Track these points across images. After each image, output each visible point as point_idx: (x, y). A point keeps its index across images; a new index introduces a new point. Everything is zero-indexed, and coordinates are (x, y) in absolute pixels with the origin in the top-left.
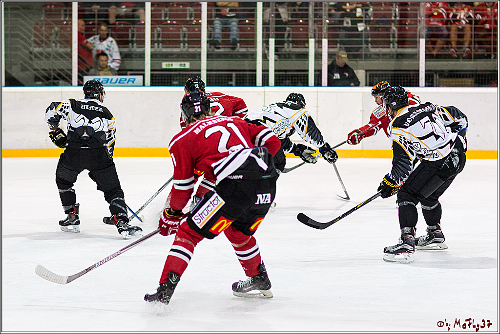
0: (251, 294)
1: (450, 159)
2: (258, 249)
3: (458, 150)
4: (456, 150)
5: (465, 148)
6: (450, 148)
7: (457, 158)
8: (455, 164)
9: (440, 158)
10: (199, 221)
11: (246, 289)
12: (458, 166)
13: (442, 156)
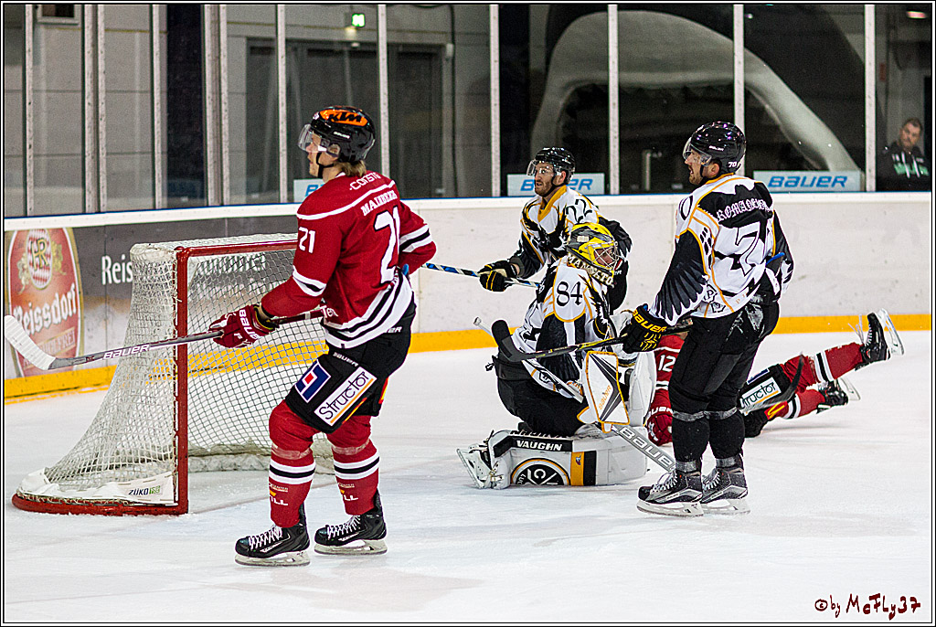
0: (349, 548)
1: (745, 315)
2: (377, 461)
3: (762, 297)
4: (758, 299)
5: (776, 291)
6: (748, 295)
7: (760, 313)
8: (755, 324)
9: (727, 312)
10: (329, 415)
11: (344, 540)
12: (761, 327)
13: (731, 308)
